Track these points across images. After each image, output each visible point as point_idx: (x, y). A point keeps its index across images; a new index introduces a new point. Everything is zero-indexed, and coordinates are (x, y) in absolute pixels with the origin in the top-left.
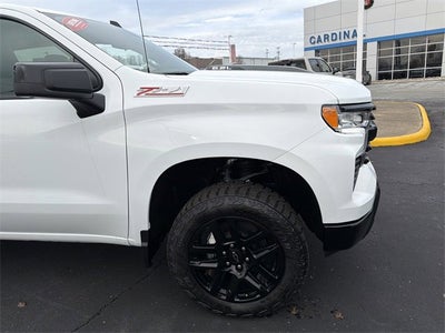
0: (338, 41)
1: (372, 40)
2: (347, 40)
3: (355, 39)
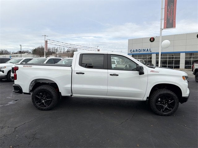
0: (141, 52)
1: (154, 53)
2: (144, 52)
3: (148, 52)
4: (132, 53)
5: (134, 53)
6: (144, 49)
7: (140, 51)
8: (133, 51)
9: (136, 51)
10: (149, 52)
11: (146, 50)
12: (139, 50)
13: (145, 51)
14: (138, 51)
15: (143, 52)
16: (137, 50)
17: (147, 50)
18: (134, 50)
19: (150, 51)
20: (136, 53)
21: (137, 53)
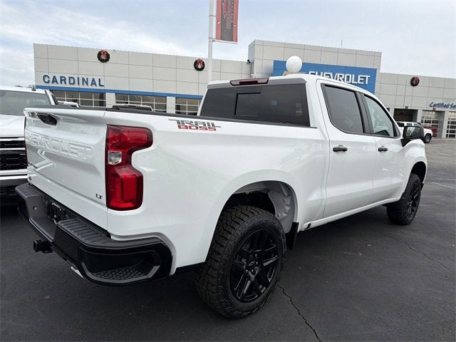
3: (94, 87)
4: (51, 85)
5: (55, 85)
6: (83, 78)
7: (72, 82)
8: (51, 80)
9: (61, 80)
10: (98, 87)
11: (90, 82)
12: (70, 78)
13: (87, 84)
14: (67, 81)
15: (81, 86)
16: (63, 79)
17: (93, 82)
18: (54, 77)
19: (100, 85)
20: (60, 85)
21: (63, 85)
